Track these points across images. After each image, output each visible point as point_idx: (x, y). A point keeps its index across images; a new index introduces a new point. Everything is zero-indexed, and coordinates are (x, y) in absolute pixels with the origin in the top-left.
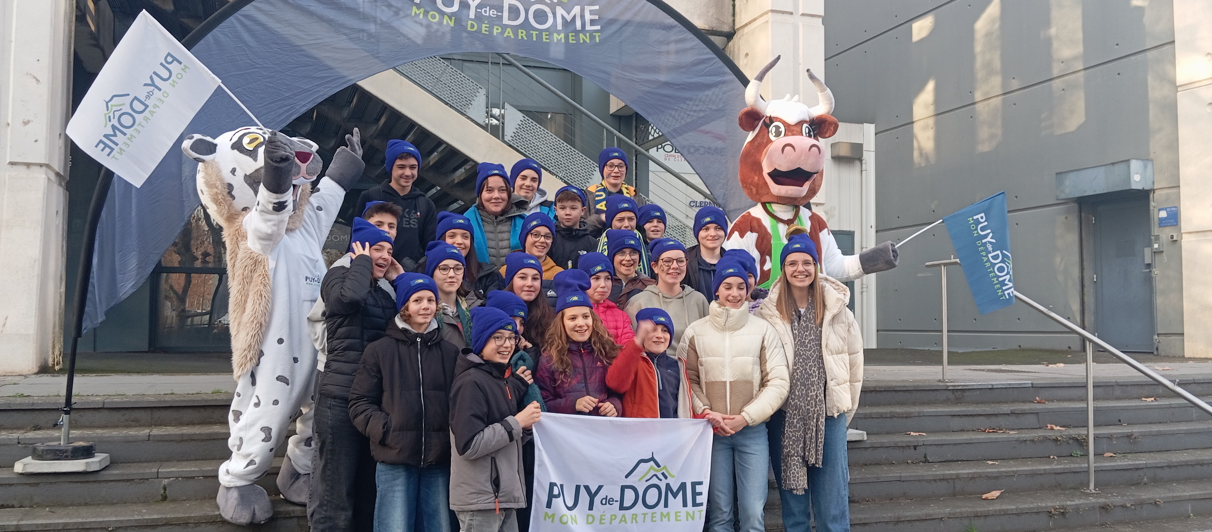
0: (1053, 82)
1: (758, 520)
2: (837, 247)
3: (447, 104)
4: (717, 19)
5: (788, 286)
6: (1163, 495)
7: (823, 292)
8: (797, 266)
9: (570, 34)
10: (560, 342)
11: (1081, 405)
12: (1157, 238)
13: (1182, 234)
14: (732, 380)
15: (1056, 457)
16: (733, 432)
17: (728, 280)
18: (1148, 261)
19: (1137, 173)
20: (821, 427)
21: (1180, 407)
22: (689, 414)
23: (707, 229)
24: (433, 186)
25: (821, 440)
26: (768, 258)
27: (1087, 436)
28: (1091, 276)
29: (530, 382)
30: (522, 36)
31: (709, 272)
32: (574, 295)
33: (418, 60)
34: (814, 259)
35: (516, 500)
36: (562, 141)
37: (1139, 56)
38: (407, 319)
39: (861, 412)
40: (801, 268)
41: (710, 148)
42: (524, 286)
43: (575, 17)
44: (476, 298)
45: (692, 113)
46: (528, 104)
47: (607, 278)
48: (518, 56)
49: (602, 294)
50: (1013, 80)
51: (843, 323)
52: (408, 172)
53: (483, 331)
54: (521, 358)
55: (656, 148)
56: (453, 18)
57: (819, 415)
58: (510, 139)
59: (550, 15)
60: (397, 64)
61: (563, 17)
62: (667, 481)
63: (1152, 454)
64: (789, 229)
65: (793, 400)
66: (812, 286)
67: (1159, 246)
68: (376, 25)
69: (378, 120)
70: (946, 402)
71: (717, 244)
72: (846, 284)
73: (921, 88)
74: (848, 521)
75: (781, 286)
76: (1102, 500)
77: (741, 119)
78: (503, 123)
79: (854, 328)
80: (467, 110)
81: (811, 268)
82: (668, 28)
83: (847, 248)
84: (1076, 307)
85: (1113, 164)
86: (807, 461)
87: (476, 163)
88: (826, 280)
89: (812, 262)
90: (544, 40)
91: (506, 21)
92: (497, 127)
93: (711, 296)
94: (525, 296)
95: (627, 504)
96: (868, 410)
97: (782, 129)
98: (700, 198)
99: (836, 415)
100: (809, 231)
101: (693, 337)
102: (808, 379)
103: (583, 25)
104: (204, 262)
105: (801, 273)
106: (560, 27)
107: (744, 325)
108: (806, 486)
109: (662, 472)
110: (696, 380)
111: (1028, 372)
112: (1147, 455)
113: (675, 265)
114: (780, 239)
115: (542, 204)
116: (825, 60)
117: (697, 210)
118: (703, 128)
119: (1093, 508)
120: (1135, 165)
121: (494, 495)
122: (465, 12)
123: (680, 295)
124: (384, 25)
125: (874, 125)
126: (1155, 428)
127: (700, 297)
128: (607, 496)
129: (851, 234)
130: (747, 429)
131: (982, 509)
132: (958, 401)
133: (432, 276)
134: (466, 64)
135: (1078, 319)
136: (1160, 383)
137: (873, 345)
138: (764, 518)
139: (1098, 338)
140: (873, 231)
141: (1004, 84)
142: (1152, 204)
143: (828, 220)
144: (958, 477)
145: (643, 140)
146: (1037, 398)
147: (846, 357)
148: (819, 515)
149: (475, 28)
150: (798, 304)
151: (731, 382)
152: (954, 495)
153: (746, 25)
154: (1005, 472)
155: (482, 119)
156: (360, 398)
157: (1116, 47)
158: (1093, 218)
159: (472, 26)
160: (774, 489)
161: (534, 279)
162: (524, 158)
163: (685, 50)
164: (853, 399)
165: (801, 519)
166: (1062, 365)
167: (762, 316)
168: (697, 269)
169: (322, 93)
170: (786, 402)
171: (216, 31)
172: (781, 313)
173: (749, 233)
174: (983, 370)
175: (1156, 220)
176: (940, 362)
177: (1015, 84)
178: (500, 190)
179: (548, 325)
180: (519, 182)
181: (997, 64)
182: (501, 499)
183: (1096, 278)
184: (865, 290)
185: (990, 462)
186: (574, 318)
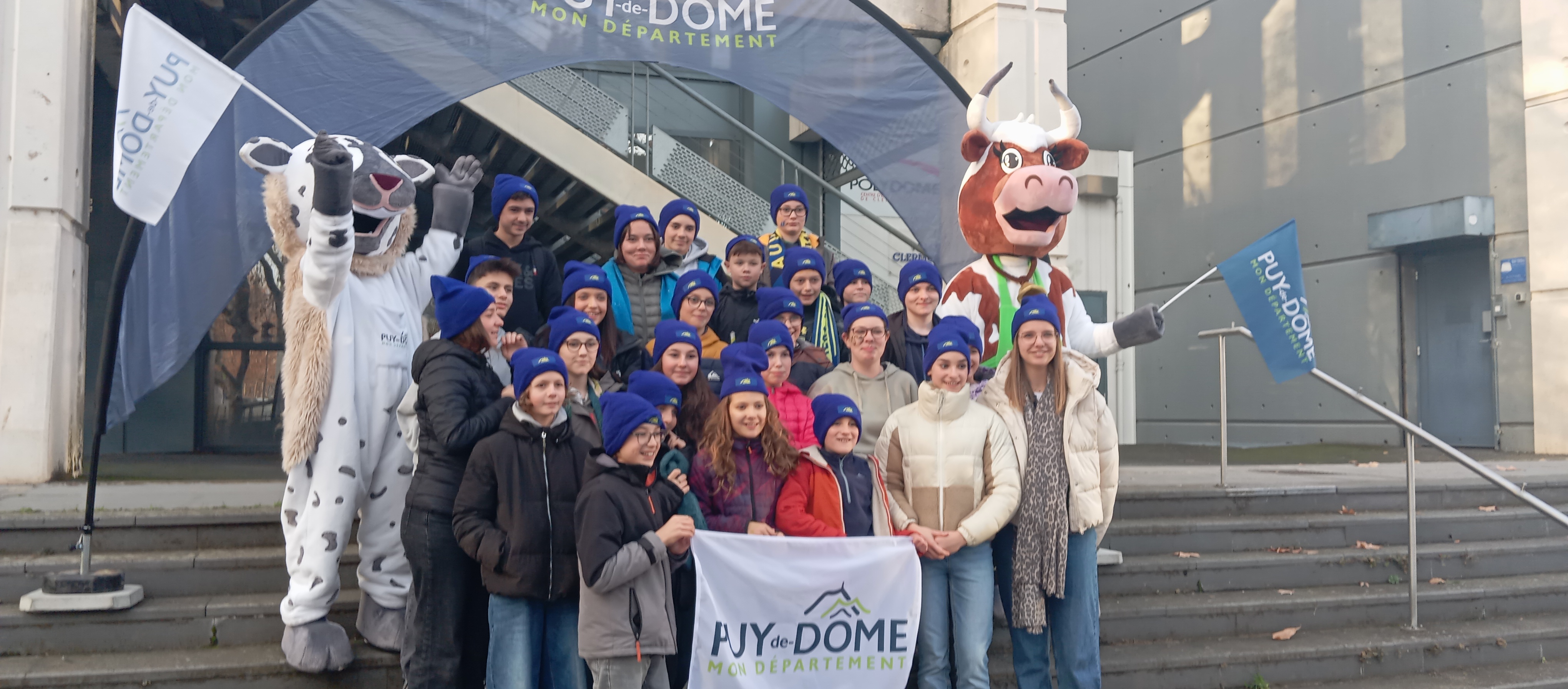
0: (1363, 96)
1: (980, 667)
2: (1085, 312)
3: (578, 128)
4: (928, 16)
5: (1020, 363)
6: (1506, 633)
7: (1065, 371)
8: (1034, 338)
9: (737, 37)
10: (723, 435)
11: (1400, 516)
12: (1499, 298)
13: (1530, 294)
14: (947, 486)
15: (1367, 585)
16: (947, 553)
17: (946, 356)
18: (1487, 328)
19: (1473, 214)
20: (1062, 545)
21: (1529, 518)
22: (888, 529)
23: (917, 290)
24: (560, 236)
25: (1063, 562)
26: (994, 327)
27: (1409, 556)
28: (1413, 349)
29: (685, 488)
30: (674, 40)
31: (918, 346)
32: (745, 377)
33: (540, 71)
34: (1056, 329)
35: (662, 643)
36: (727, 176)
37: (1476, 62)
38: (529, 408)
39: (1115, 526)
40: (1040, 341)
41: (919, 185)
42: (676, 366)
43: (742, 13)
44: (612, 381)
45: (895, 139)
46: (683, 127)
47: (784, 355)
48: (669, 66)
49: (779, 374)
50: (1313, 94)
51: (1091, 410)
52: (522, 217)
53: (620, 426)
54: (674, 459)
55: (849, 184)
56: (585, 16)
57: (1059, 531)
58: (660, 173)
59: (711, 12)
60: (512, 77)
61: (727, 14)
62: (860, 617)
63: (1492, 580)
64: (1022, 288)
65: (1027, 511)
66: (1053, 363)
67: (1501, 308)
68: (485, 25)
69: (489, 149)
70: (1225, 513)
71: (929, 310)
72: (1097, 361)
73: (1192, 104)
74: (1099, 668)
75: (1012, 363)
76: (1427, 640)
77: (964, 146)
78: (651, 153)
79: (1105, 417)
80: (604, 136)
81: (1052, 341)
82: (864, 27)
83: (1098, 315)
84: (1393, 388)
85: (1442, 202)
86: (1046, 591)
87: (615, 205)
88: (1070, 355)
89: (1053, 333)
90: (703, 44)
91: (653, 20)
92: (643, 157)
93: (921, 375)
94: (677, 379)
95: (804, 645)
96: (1124, 524)
97: (1019, 157)
98: (906, 249)
99: (1082, 531)
100: (1047, 291)
101: (897, 429)
102: (1045, 484)
103: (754, 24)
104: (266, 335)
105: (1039, 347)
106: (723, 27)
107: (963, 414)
108: (1044, 623)
109: (852, 605)
110: (898, 484)
111: (1332, 474)
112: (1486, 582)
113: (869, 336)
114: (1009, 301)
115: (701, 259)
116: (1068, 69)
117: (903, 264)
118: (909, 158)
119: (1415, 650)
120: (1470, 203)
121: (633, 637)
122: (601, 8)
123: (881, 376)
124: (497, 26)
125: (1132, 152)
126: (1496, 546)
127: (907, 377)
128: (778, 637)
129: (1102, 296)
130: (965, 550)
131: (1273, 652)
132: (1241, 512)
133: (558, 351)
134: (603, 76)
135: (1397, 404)
136: (1501, 488)
137: (1132, 440)
138: (989, 665)
139: (1423, 428)
140: (1131, 291)
141: (1301, 98)
142: (1493, 254)
143: (1073, 277)
144: (1241, 611)
145: (833, 175)
146: (1344, 508)
147: (1095, 455)
148: (1061, 661)
149: (614, 30)
150: (1034, 387)
151: (945, 489)
152: (1236, 634)
153: (965, 23)
154: (1302, 604)
155: (623, 147)
156: (467, 511)
157: (1446, 50)
158: (1417, 273)
159: (610, 27)
160: (1002, 627)
161: (690, 356)
162: (677, 198)
163: (885, 58)
164: (1105, 511)
165: (1036, 665)
166: (1375, 465)
167: (986, 402)
168: (904, 342)
169: (415, 114)
170: (1017, 515)
171: (278, 35)
172: (1011, 397)
173: (970, 294)
174: (1274, 472)
175: (1498, 276)
176: (1217, 461)
177: (1315, 99)
178: (646, 238)
179: (707, 415)
180: (670, 231)
181: (1292, 72)
182: (643, 642)
183: (1421, 351)
184: (1120, 367)
185: (1282, 592)
186: (743, 407)
